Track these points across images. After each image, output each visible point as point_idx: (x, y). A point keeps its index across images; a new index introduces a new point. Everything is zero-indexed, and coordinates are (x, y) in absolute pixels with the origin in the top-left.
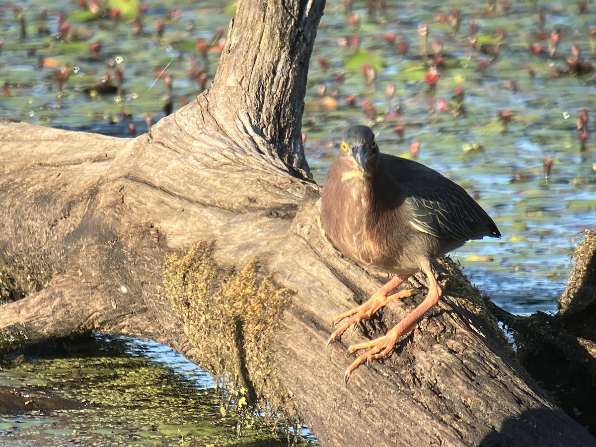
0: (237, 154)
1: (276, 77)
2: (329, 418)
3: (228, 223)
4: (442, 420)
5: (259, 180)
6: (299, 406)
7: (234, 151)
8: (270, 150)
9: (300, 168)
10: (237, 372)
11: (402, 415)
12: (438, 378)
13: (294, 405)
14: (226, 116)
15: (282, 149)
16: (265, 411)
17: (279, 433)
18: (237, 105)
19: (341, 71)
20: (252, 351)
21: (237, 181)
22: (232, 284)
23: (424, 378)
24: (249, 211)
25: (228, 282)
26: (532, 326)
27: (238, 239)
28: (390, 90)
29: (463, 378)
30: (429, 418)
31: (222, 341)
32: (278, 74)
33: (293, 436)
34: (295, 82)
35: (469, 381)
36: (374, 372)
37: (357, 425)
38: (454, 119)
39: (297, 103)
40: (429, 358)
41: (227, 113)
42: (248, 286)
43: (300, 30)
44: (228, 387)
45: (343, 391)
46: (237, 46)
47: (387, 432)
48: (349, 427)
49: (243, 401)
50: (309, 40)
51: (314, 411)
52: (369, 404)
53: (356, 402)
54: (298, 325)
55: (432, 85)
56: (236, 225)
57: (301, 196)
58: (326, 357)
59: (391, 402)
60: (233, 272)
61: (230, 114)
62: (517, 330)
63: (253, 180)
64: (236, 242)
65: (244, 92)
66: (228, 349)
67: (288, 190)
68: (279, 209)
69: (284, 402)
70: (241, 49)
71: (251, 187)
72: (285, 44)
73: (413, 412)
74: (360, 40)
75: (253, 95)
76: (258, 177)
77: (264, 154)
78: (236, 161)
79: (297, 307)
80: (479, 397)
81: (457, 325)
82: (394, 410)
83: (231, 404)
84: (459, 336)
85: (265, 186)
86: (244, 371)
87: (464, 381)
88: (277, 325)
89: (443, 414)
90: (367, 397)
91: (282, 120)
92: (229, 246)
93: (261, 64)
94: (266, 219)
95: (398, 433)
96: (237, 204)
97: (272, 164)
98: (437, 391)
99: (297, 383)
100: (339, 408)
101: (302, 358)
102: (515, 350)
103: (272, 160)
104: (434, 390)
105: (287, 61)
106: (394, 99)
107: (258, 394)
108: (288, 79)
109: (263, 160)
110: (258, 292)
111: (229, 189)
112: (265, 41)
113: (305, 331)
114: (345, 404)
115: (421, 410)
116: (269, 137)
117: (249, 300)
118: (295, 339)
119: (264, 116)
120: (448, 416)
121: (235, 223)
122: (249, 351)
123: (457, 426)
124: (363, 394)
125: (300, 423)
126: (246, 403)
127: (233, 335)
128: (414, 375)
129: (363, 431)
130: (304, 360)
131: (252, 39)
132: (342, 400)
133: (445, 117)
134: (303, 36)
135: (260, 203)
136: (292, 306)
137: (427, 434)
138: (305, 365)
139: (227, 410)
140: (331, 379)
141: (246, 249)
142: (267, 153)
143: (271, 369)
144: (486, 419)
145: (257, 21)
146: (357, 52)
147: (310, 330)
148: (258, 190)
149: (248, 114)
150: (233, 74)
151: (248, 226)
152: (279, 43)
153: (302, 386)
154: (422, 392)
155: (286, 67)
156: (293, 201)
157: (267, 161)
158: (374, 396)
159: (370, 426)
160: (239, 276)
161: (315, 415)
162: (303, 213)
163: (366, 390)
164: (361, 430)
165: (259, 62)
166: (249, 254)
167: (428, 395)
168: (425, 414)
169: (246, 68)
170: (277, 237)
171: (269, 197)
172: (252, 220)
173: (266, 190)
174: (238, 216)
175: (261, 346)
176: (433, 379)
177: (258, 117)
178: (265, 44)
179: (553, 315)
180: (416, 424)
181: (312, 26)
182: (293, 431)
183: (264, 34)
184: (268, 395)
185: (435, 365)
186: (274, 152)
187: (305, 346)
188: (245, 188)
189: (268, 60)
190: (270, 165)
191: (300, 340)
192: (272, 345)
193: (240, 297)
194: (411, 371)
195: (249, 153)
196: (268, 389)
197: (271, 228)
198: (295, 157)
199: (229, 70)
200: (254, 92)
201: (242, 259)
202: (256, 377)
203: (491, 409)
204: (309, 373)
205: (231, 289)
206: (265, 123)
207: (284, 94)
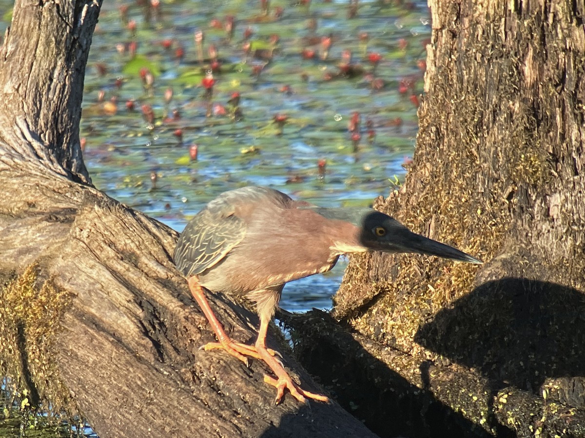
0: (16, 160)
1: (53, 84)
2: (111, 417)
3: (8, 228)
4: (221, 416)
5: (37, 185)
6: (82, 406)
7: (12, 157)
8: (48, 155)
9: (79, 172)
10: (19, 374)
11: (182, 412)
12: (218, 375)
13: (76, 405)
14: (4, 122)
15: (60, 154)
16: (48, 411)
17: (62, 432)
18: (14, 112)
20: (34, 353)
21: (16, 187)
22: (13, 288)
23: (203, 375)
24: (29, 216)
25: (9, 286)
26: (308, 323)
27: (18, 244)
28: (168, 95)
29: (241, 374)
30: (209, 414)
31: (4, 344)
32: (55, 80)
33: (76, 435)
34: (72, 88)
35: (248, 378)
36: (155, 371)
37: (138, 422)
39: (74, 109)
40: (208, 357)
41: (5, 120)
42: (28, 290)
43: (76, 37)
44: (11, 389)
45: (125, 390)
46: (13, 54)
47: (167, 429)
48: (130, 425)
49: (25, 402)
50: (84, 47)
51: (96, 411)
52: (150, 402)
53: (137, 401)
54: (79, 327)
55: (209, 89)
56: (16, 230)
57: (79, 200)
58: (107, 358)
59: (172, 400)
60: (13, 276)
61: (7, 120)
62: (293, 327)
63: (32, 185)
64: (16, 246)
65: (21, 99)
66: (10, 351)
67: (67, 194)
68: (58, 213)
69: (66, 403)
70: (17, 57)
71: (30, 192)
72: (61, 51)
73: (193, 409)
74: (138, 45)
75: (30, 101)
76: (37, 182)
77: (42, 159)
78: (15, 167)
79: (78, 309)
80: (257, 393)
81: (235, 323)
82: (175, 407)
83: (15, 405)
84: (237, 334)
85: (44, 191)
86: (27, 373)
87: (242, 377)
88: (58, 327)
89: (222, 410)
90: (148, 396)
91: (59, 126)
92: (9, 251)
93: (37, 71)
94: (45, 223)
95: (178, 430)
96: (16, 209)
97: (50, 169)
98: (216, 388)
99: (79, 384)
100: (120, 407)
101: (84, 359)
102: (292, 346)
103: (50, 165)
104: (213, 387)
105: (63, 68)
106: (173, 103)
107: (40, 395)
108: (64, 85)
109: (42, 165)
110: (39, 295)
111: (8, 194)
112: (41, 48)
113: (86, 332)
114: (126, 402)
115: (201, 406)
116: (47, 142)
117: (30, 303)
118: (76, 341)
119: (41, 122)
120: (228, 413)
121: (14, 228)
122: (30, 353)
123: (236, 421)
124: (144, 393)
125: (82, 423)
126: (29, 405)
127: (14, 338)
128: (194, 373)
129: (145, 429)
130: (85, 361)
131: (27, 47)
132: (123, 399)
133: (222, 120)
134: (79, 43)
135: (39, 208)
136: (73, 308)
137: (207, 430)
138: (86, 366)
139: (11, 411)
140: (112, 378)
141: (26, 253)
142: (45, 158)
143: (53, 371)
144: (265, 414)
145: (33, 28)
146: (134, 58)
147: (91, 331)
148: (37, 195)
149: (25, 120)
150: (10, 82)
151: (28, 231)
152: (55, 51)
153: (83, 387)
154: (201, 389)
155: (63, 74)
156: (72, 206)
157: (45, 165)
158: (155, 395)
159: (151, 423)
160: (19, 279)
161: (97, 415)
162: (82, 217)
163: (147, 389)
164: (142, 428)
165: (35, 69)
166: (29, 258)
167: (207, 392)
168: (205, 411)
169: (23, 76)
170: (57, 241)
171: (48, 202)
172: (31, 225)
173: (45, 195)
174: (18, 221)
175: (43, 349)
176: (212, 376)
177: (36, 123)
178: (41, 51)
179: (328, 312)
180: (196, 421)
181: (87, 34)
182: (76, 430)
183: (40, 42)
184: (50, 396)
185: (214, 363)
186: (52, 157)
187: (86, 347)
188: (24, 194)
189: (44, 67)
190: (49, 171)
191: (82, 341)
192: (54, 347)
193: (20, 301)
194: (190, 370)
195: (27, 158)
196: (51, 390)
197: (50, 232)
198: (73, 162)
199: (5, 78)
200: (31, 98)
201: (21, 264)
202: (39, 379)
203: (270, 405)
204: (91, 373)
205: (11, 293)
206: (43, 129)
207: (61, 100)
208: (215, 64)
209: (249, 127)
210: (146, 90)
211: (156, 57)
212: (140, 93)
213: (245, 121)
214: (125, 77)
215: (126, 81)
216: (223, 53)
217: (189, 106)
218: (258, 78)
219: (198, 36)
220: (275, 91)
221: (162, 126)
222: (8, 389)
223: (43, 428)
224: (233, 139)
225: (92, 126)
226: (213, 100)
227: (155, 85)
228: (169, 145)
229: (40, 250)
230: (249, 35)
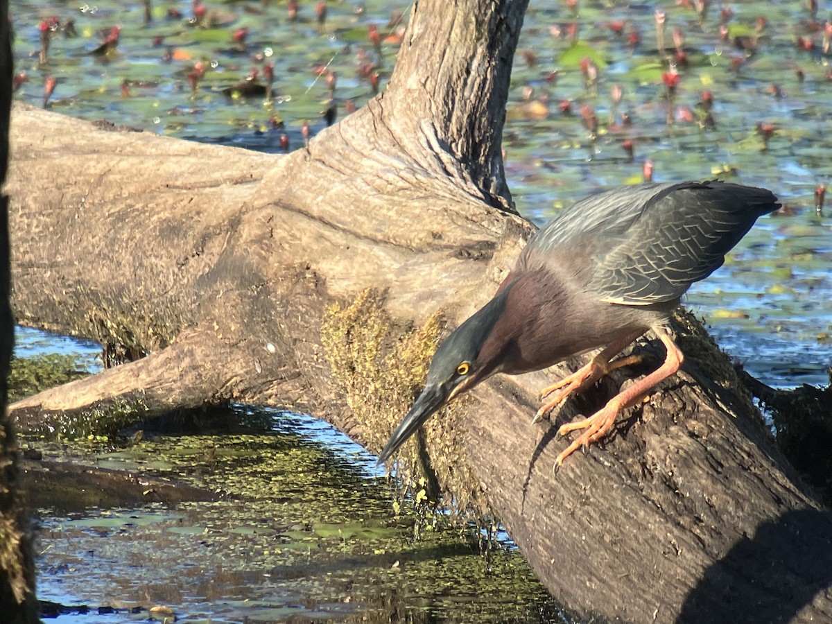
0: (419, 176)
1: (471, 77)
2: (533, 519)
3: (406, 265)
4: (679, 524)
5: (446, 210)
6: (495, 502)
7: (414, 172)
8: (460, 171)
9: (499, 195)
10: (415, 457)
11: (627, 516)
12: (675, 470)
13: (488, 500)
14: (405, 126)
15: (476, 169)
16: (451, 508)
17: (468, 536)
18: (419, 113)
19: (552, 69)
20: (434, 430)
21: (417, 211)
23: (656, 469)
24: (433, 250)
25: (405, 342)
26: (797, 403)
27: (418, 286)
28: (617, 94)
29: (706, 469)
30: (662, 520)
31: (396, 417)
32: (473, 73)
33: (487, 541)
34: (495, 84)
35: (715, 474)
36: (592, 461)
37: (569, 528)
38: (700, 133)
39: (496, 111)
40: (664, 444)
41: (406, 124)
42: (430, 347)
43: (502, 17)
44: (403, 477)
45: (552, 484)
46: (421, 37)
47: (607, 538)
48: (559, 531)
49: (422, 495)
50: (513, 30)
51: (514, 510)
52: (585, 501)
53: (569, 499)
54: (494, 399)
55: (672, 87)
56: (416, 267)
57: (500, 232)
58: (530, 440)
59: (614, 499)
60: (411, 328)
61: (410, 124)
62: (777, 408)
63: (439, 209)
64: (415, 290)
65: (428, 96)
67: (483, 223)
68: (471, 247)
69: (475, 497)
70: (426, 41)
71: (436, 218)
72: (482, 34)
73: (642, 513)
74: (579, 27)
75: (440, 100)
76: (445, 206)
77: (452, 176)
78: (417, 185)
80: (727, 494)
81: (700, 401)
82: (617, 509)
83: (407, 498)
84: (702, 415)
85: (454, 217)
86: (424, 457)
87: (708, 473)
88: (467, 397)
89: (680, 515)
90: (583, 493)
91: (476, 133)
92: (407, 294)
93: (450, 61)
94: (454, 261)
95: (621, 540)
96: (417, 241)
97: (463, 189)
98: (673, 486)
99: (492, 473)
100: (546, 506)
101: (499, 441)
102: (775, 434)
103: (463, 184)
104: (669, 484)
105: (484, 57)
107: (442, 486)
108: (485, 80)
109: (452, 184)
111: (407, 220)
112: (457, 30)
113: (503, 406)
114: (554, 501)
115: (651, 509)
116: (459, 155)
118: (490, 416)
119: (453, 127)
120: (687, 519)
121: (414, 265)
122: (430, 430)
123: (698, 531)
124: (578, 489)
125: (495, 525)
126: (426, 498)
128: (644, 465)
129: (577, 536)
130: (502, 443)
131: (440, 29)
132: (550, 496)
133: (687, 129)
134: (507, 24)
135: (447, 239)
137: (659, 541)
138: (503, 449)
139: (402, 508)
141: (428, 298)
142: (456, 175)
143: (459, 454)
144: (736, 523)
145: (448, 4)
146: (574, 44)
147: (510, 405)
148: (445, 222)
149: (433, 124)
150: (415, 73)
151: (432, 268)
152: (475, 34)
153: (498, 477)
154: (653, 487)
155: (484, 65)
156: (489, 238)
157: (456, 185)
158: (592, 492)
159: (585, 529)
160: (418, 333)
161: (515, 515)
162: (502, 253)
163: (582, 484)
164: (574, 535)
165: (449, 57)
166: (432, 305)
167: (661, 491)
168: (657, 516)
169: (432, 65)
170: (469, 284)
171: (459, 232)
172: (436, 262)
173: (455, 223)
174: (419, 255)
175: (446, 425)
176: (668, 470)
177: (446, 128)
178: (457, 35)
179: (823, 390)
180: (646, 529)
181: (518, 12)
182: (486, 534)
183: (456, 22)
184: (454, 488)
185: (671, 452)
186: (465, 174)
187: (503, 425)
188: (427, 220)
189: (460, 56)
190: (461, 191)
191: (497, 417)
192: (461, 423)
193: (419, 361)
194: (639, 460)
195: (433, 174)
196: (456, 479)
197: (460, 272)
198: (492, 181)
199: (409, 67)
200: (441, 96)
201: (422, 312)
202: (440, 464)
203: (743, 510)
204: (508, 460)
205: (408, 351)
206: (455, 136)
207: (480, 99)
208: (681, 54)
209: (724, 140)
210: (587, 87)
211: (603, 44)
212: (580, 91)
213: (719, 131)
214: (560, 69)
215: (560, 74)
216: (691, 40)
217: (644, 109)
218: (737, 75)
219: (659, 17)
220: (759, 92)
221: (608, 135)
222: (399, 476)
223: (443, 530)
224: (703, 155)
225: (517, 133)
226: (677, 102)
227: (601, 81)
228: (615, 161)
229: (446, 295)
230: (727, 17)
